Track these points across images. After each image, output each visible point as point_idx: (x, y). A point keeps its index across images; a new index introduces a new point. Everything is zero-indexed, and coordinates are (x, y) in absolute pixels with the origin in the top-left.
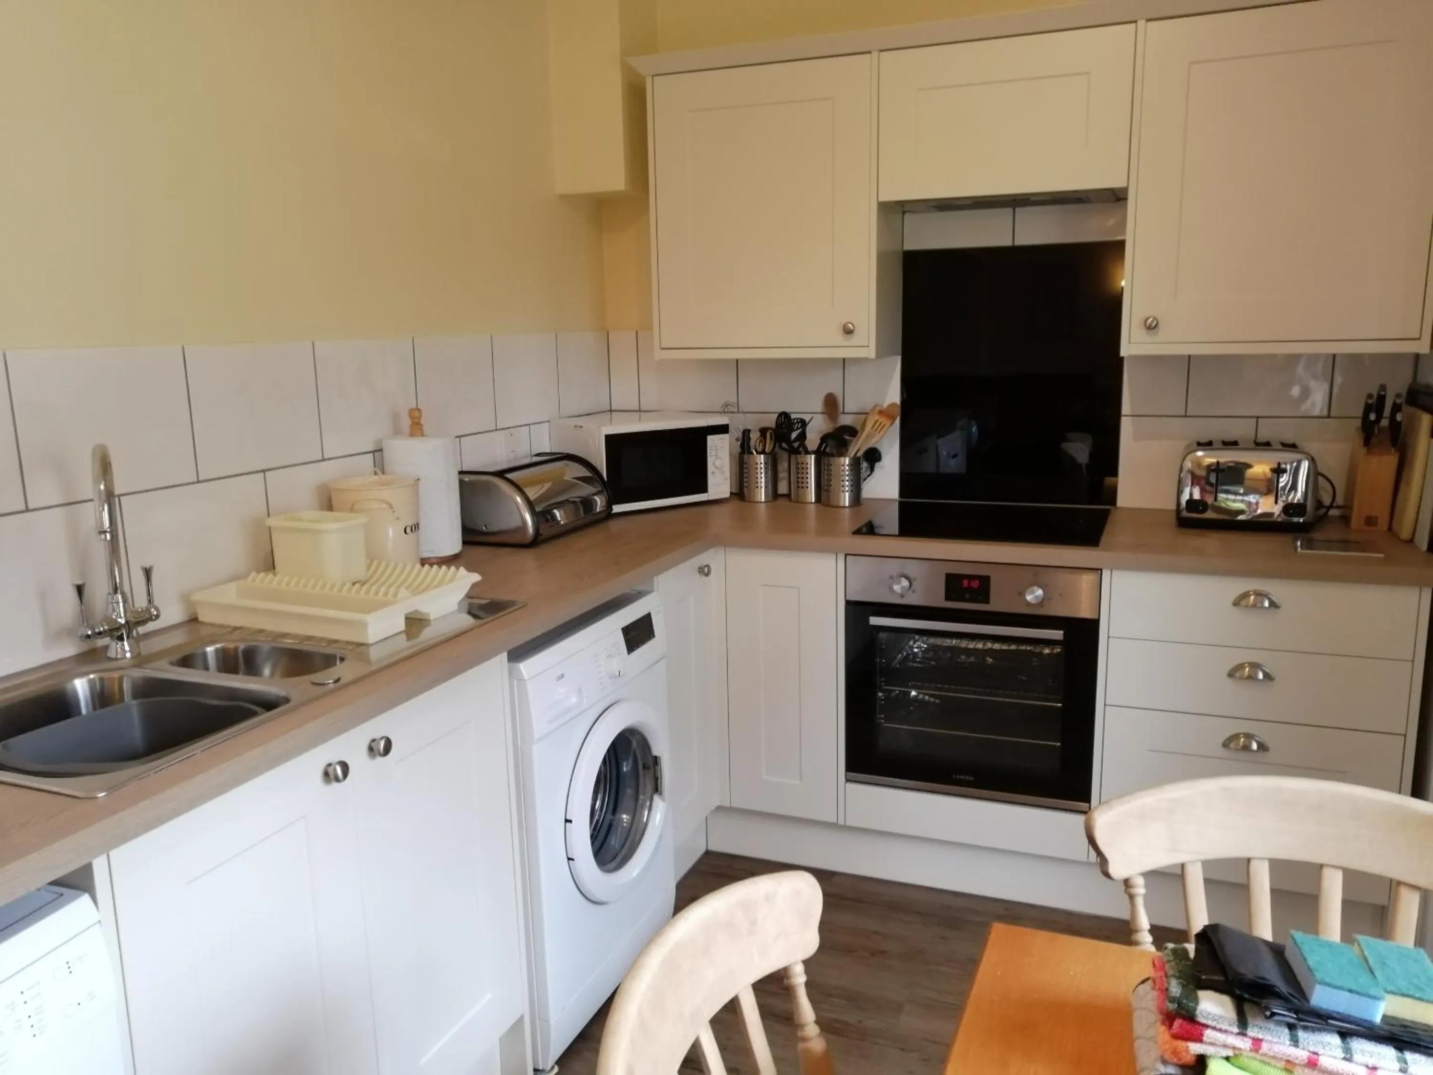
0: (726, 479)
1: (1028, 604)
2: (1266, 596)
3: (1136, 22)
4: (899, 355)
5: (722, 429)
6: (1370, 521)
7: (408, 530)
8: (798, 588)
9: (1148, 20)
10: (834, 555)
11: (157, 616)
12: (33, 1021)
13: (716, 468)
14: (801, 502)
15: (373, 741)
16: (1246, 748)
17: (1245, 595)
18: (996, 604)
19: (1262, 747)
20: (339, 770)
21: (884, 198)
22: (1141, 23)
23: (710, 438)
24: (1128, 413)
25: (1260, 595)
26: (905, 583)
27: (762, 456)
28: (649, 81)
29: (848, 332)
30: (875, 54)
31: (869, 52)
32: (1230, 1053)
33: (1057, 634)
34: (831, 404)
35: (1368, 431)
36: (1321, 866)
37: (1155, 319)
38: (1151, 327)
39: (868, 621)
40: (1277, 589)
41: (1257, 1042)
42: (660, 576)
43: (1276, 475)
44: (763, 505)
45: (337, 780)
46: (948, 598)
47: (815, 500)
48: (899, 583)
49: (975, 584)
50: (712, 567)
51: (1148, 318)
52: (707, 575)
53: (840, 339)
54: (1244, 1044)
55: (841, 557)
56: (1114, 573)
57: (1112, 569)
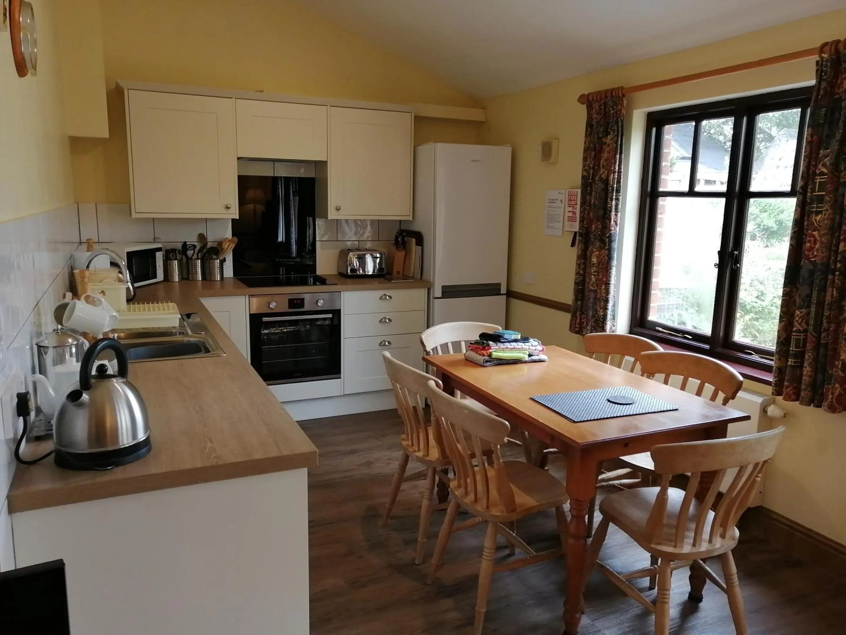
0: (162, 272)
1: (319, 306)
2: (388, 295)
3: (327, 106)
5: (159, 249)
6: (398, 273)
8: (230, 312)
10: (244, 296)
13: (159, 267)
14: (195, 280)
16: (385, 345)
17: (382, 296)
18: (306, 308)
19: (389, 343)
21: (240, 155)
22: (329, 107)
23: (156, 254)
24: (319, 240)
25: (386, 295)
26: (275, 304)
27: (176, 261)
28: (126, 91)
29: (228, 208)
30: (234, 99)
31: (231, 98)
32: (495, 350)
33: (330, 316)
34: (202, 238)
35: (396, 243)
36: (460, 341)
37: (339, 206)
38: (338, 209)
39: (262, 320)
40: (390, 293)
41: (499, 346)
44: (177, 283)
46: (289, 308)
47: (202, 279)
49: (299, 301)
51: (337, 206)
53: (224, 211)
54: (497, 347)
55: (247, 297)
56: (345, 292)
57: (344, 291)
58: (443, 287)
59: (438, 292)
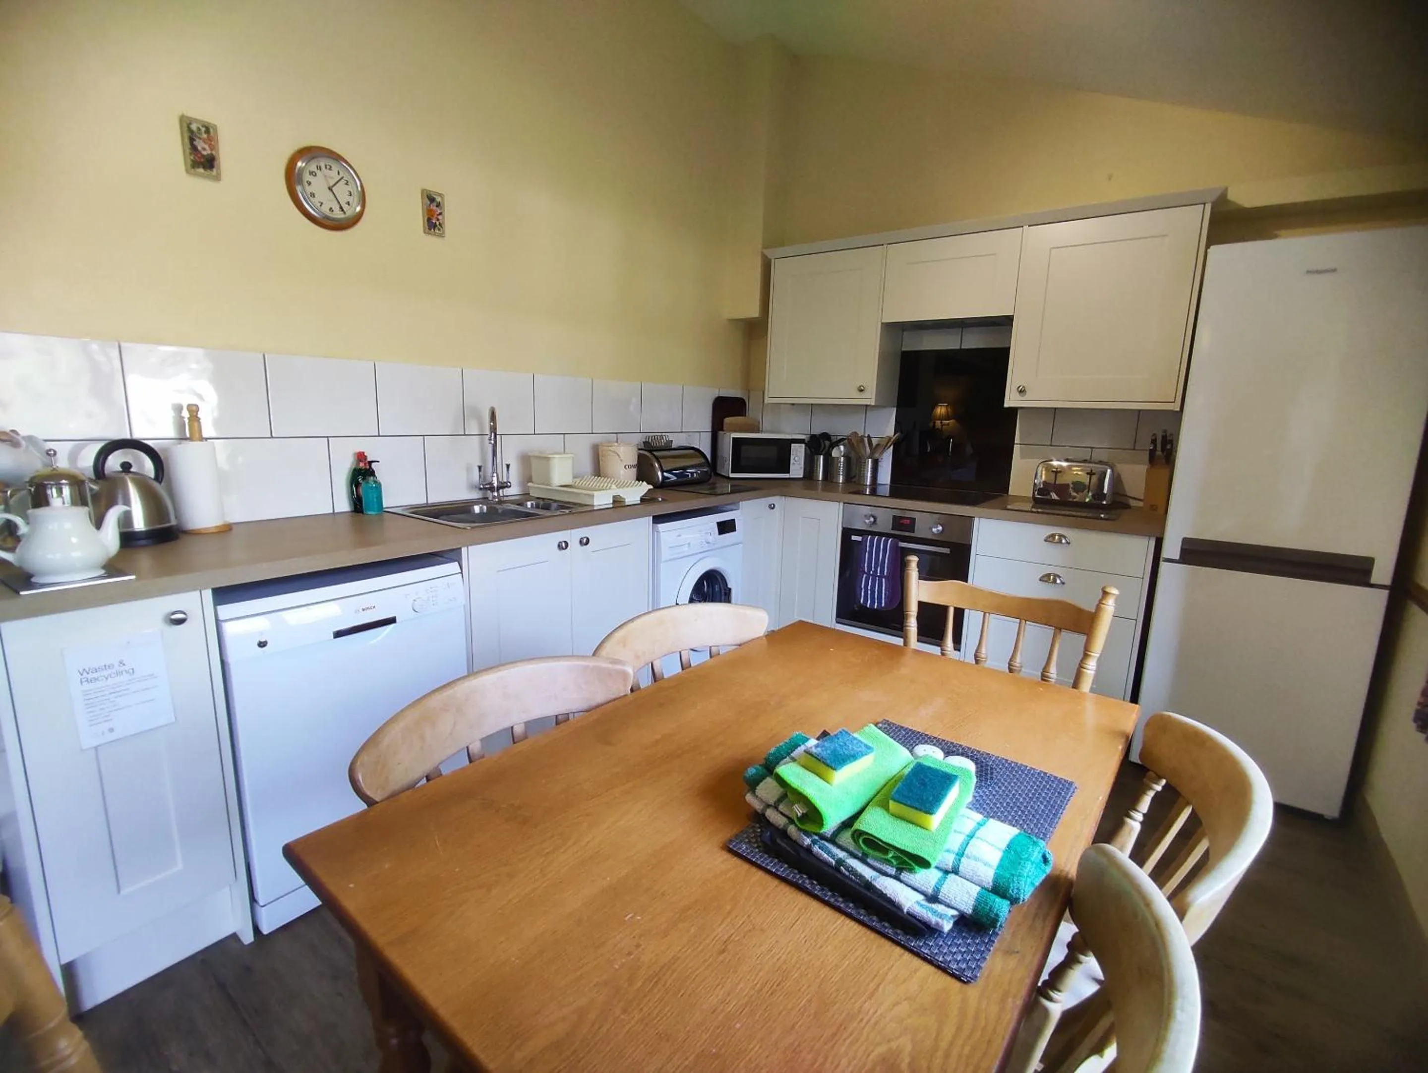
0: (801, 468)
1: (934, 534)
2: (1065, 537)
3: (1022, 227)
4: (894, 407)
5: (801, 439)
7: (627, 467)
8: (819, 519)
9: (1029, 226)
10: (838, 503)
11: (510, 486)
12: (434, 599)
13: (796, 461)
15: (582, 538)
17: (1053, 536)
18: (918, 534)
20: (564, 545)
21: (885, 321)
22: (1025, 227)
23: (793, 445)
24: (1019, 442)
25: (1061, 536)
26: (872, 519)
28: (773, 261)
29: (861, 390)
30: (885, 246)
31: (883, 245)
33: (948, 551)
37: (1024, 387)
38: (1022, 392)
39: (852, 537)
40: (1071, 534)
42: (744, 502)
43: (1089, 476)
44: (820, 482)
45: (563, 549)
46: (894, 528)
48: (869, 519)
49: (908, 522)
50: (776, 506)
51: (1020, 386)
52: (773, 508)
53: (857, 394)
55: (842, 504)
56: (981, 519)
57: (980, 517)
58: (1185, 541)
59: (1172, 548)
